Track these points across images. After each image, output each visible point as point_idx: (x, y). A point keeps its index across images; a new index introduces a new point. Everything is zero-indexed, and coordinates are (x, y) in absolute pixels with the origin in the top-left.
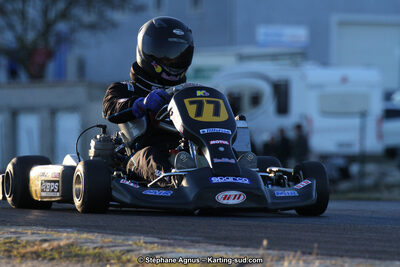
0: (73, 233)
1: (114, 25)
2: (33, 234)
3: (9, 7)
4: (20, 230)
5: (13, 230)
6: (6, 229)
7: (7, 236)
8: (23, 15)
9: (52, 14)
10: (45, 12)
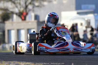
0: (24, 62)
1: (44, 6)
2: (14, 63)
3: (16, 2)
4: (10, 62)
5: (9, 62)
6: (7, 62)
7: (7, 64)
8: (20, 4)
9: (27, 3)
10: (26, 3)
